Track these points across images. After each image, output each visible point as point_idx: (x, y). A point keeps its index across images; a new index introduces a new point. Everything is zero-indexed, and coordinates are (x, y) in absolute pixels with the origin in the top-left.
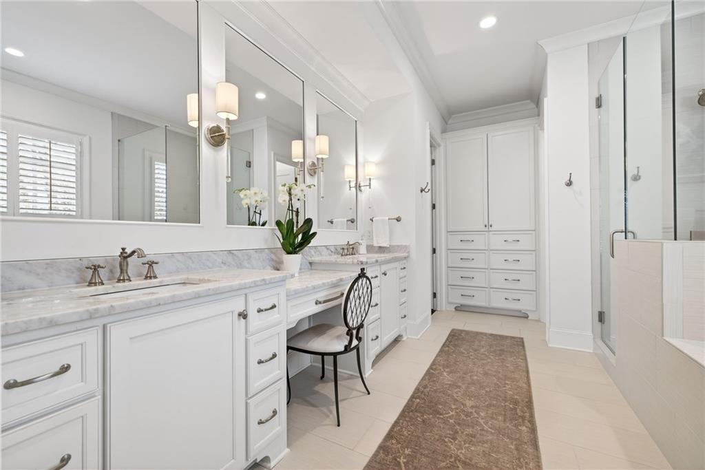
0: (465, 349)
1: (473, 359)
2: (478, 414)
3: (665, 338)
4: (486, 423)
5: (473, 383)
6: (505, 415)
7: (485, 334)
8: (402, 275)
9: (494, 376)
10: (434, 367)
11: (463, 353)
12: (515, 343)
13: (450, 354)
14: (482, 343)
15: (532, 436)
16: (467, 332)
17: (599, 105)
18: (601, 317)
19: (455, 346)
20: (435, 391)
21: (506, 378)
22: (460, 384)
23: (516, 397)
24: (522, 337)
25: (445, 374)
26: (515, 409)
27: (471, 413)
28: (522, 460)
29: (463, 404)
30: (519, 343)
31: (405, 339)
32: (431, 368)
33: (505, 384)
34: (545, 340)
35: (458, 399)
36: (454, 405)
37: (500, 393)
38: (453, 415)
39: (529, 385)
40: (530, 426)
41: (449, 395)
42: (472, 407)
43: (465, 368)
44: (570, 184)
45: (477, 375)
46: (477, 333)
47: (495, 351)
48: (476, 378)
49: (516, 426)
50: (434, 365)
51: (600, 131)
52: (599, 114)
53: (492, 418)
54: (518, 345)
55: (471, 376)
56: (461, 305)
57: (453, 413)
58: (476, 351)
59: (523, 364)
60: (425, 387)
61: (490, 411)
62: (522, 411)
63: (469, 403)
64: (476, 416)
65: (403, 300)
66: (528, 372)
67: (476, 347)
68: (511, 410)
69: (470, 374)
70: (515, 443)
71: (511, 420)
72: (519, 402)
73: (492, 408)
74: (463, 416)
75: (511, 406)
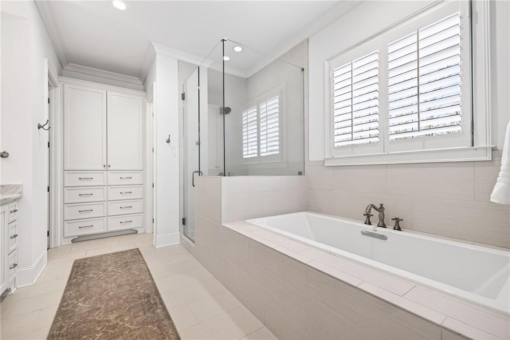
0: (94, 274)
1: (104, 279)
2: (123, 321)
3: (222, 224)
4: (132, 324)
5: (111, 299)
6: (143, 309)
7: (109, 255)
8: (11, 219)
9: (126, 284)
10: (65, 304)
11: (93, 278)
12: (134, 253)
13: (79, 284)
14: (108, 263)
15: (165, 313)
16: (92, 259)
17: (183, 99)
18: (184, 221)
19: (83, 274)
20: (75, 326)
21: (136, 282)
22: (98, 306)
23: (147, 292)
24: (137, 247)
25: (80, 304)
26: (149, 300)
27: (117, 323)
28: (164, 333)
29: (107, 321)
30: (137, 253)
31: (13, 291)
32: (61, 306)
33: (137, 286)
34: (153, 245)
35: (101, 319)
36: (99, 326)
37: (134, 296)
38: (100, 336)
39: (152, 279)
40: (161, 307)
41: (90, 322)
42: (117, 318)
43: (99, 289)
44: (168, 141)
45: (111, 291)
46: (101, 256)
47: (120, 266)
48: (112, 293)
49: (153, 312)
50: (64, 302)
51: (184, 113)
52: (183, 103)
53: (135, 317)
54: (137, 254)
55: (106, 294)
56: (79, 237)
57: (100, 334)
58: (104, 271)
59: (143, 266)
60: (61, 327)
61: (132, 314)
62: (154, 300)
63: (112, 317)
64: (122, 323)
65: (12, 248)
66: (149, 271)
67: (103, 268)
68: (147, 302)
69: (105, 293)
70: (156, 324)
71: (149, 310)
72: (150, 295)
73: (133, 309)
74: (110, 331)
75: (146, 300)
